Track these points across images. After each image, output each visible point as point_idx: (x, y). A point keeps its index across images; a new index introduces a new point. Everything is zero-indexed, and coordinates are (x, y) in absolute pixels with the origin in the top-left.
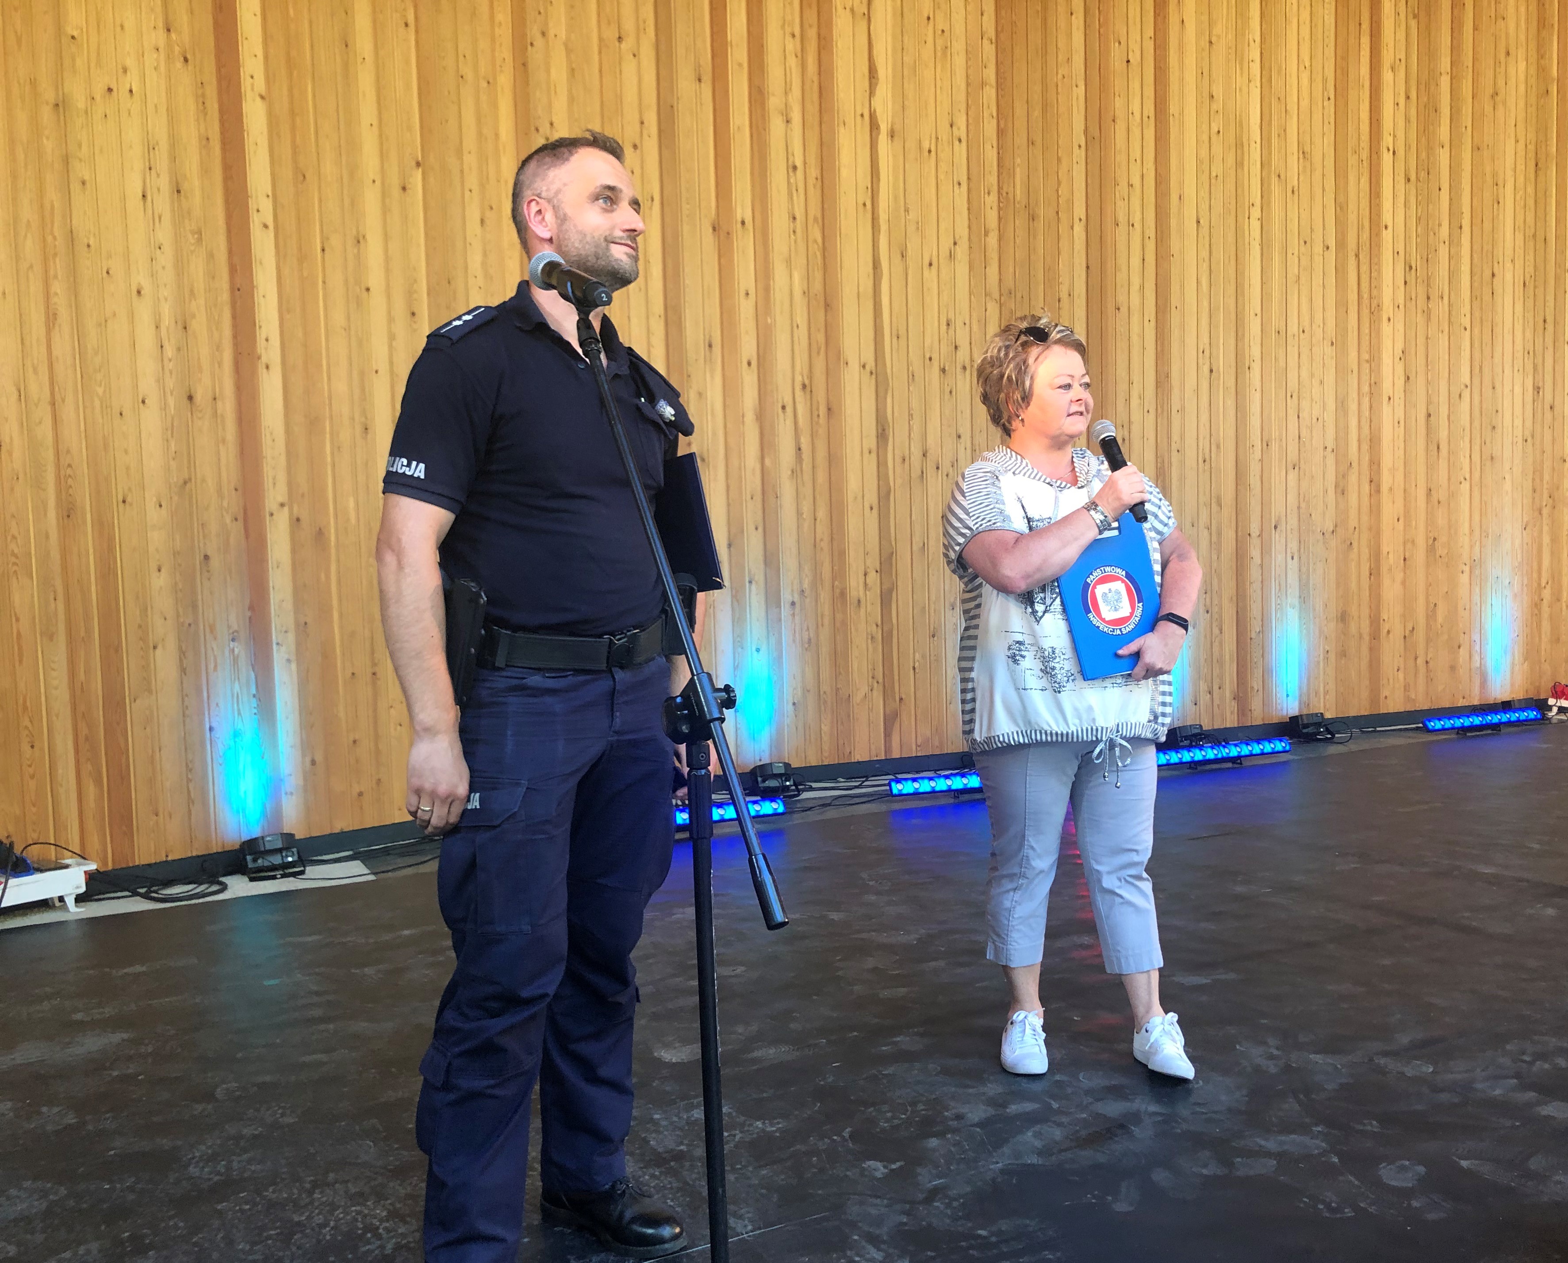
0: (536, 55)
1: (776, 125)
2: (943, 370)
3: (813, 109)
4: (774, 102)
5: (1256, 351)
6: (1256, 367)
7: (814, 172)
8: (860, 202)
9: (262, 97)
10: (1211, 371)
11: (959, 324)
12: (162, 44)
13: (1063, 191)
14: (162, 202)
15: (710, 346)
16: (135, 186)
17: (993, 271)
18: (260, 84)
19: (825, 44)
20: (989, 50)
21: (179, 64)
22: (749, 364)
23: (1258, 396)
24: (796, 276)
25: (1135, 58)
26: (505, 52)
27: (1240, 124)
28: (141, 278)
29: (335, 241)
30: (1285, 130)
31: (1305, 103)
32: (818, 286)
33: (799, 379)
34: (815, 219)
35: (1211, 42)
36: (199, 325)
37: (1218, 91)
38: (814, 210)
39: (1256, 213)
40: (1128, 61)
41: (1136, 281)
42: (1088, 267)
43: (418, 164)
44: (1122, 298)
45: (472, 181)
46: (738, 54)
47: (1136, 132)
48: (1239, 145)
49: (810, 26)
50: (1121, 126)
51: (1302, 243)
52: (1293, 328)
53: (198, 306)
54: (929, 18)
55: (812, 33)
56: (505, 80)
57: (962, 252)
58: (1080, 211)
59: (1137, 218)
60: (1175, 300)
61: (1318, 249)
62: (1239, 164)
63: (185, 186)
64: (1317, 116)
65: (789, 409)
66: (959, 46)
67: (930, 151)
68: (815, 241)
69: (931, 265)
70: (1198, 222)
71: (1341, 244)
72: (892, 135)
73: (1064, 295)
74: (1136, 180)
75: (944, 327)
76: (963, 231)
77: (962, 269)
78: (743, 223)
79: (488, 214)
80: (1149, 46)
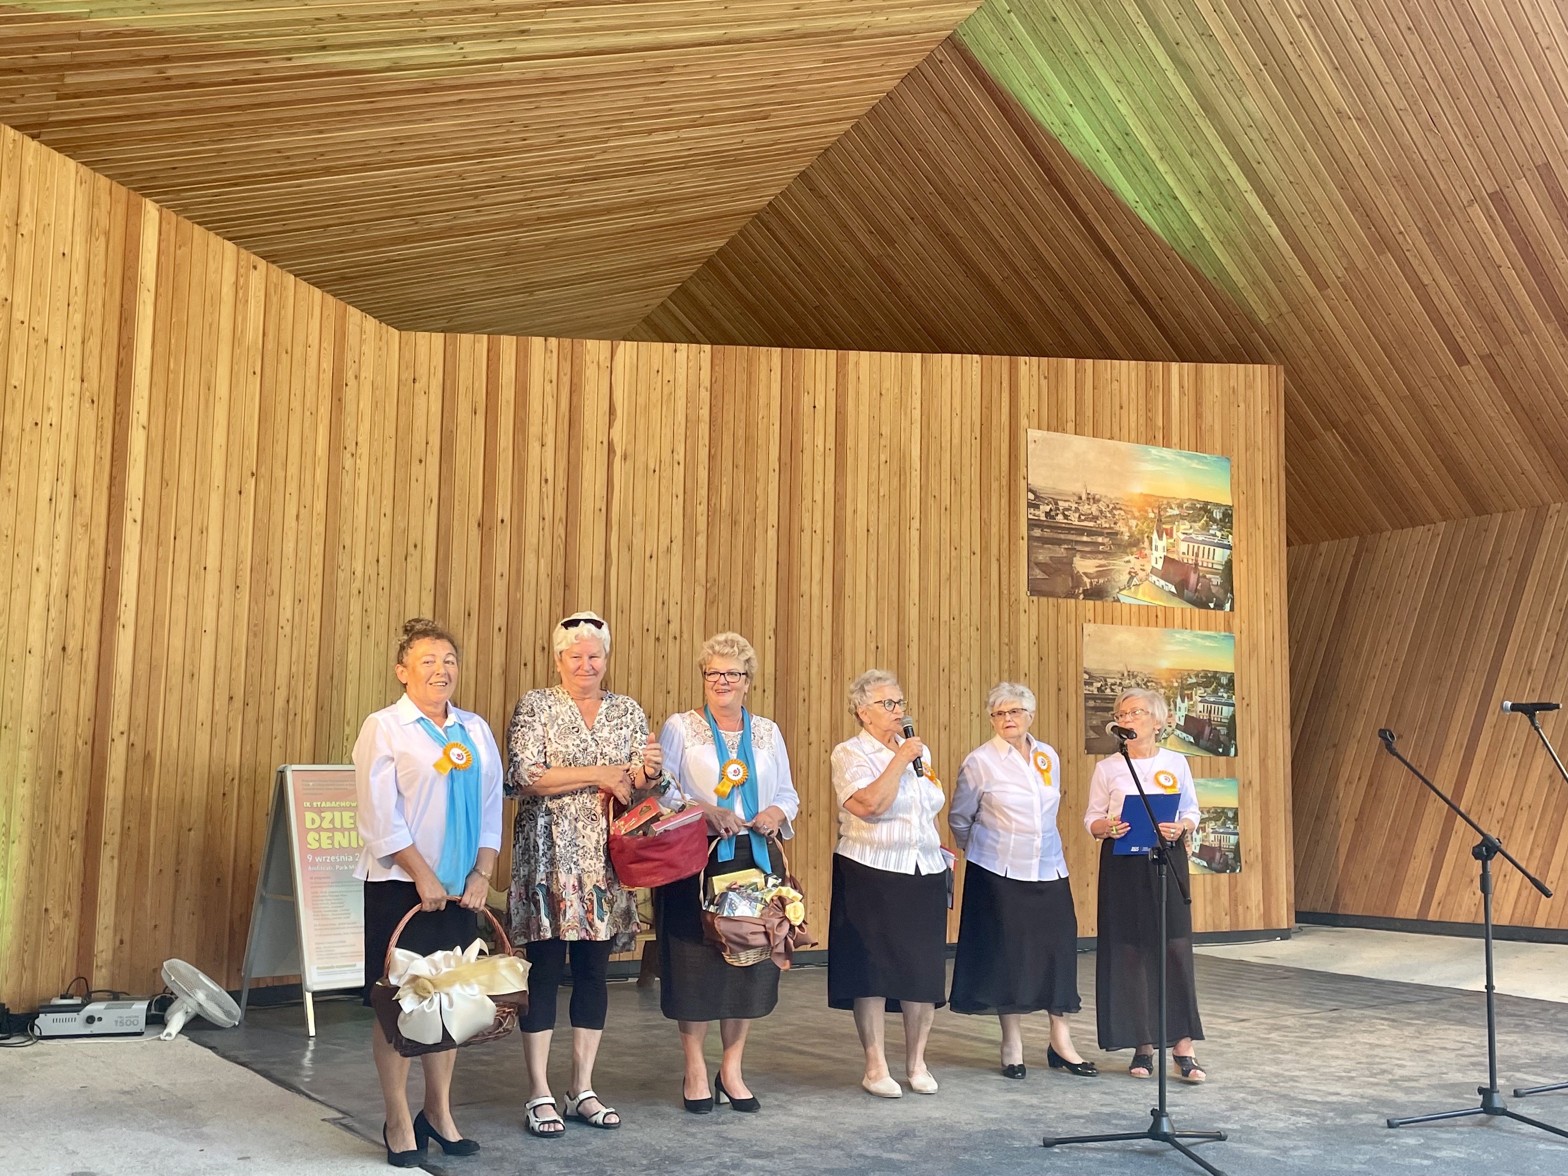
0: (350, 394)
1: (534, 447)
2: (658, 639)
3: (563, 437)
4: (534, 429)
5: (914, 633)
6: (914, 646)
7: (562, 484)
8: (597, 507)
9: (144, 427)
10: (877, 648)
11: (672, 603)
12: (77, 392)
13: (760, 503)
14: (64, 504)
15: (469, 615)
16: (45, 492)
17: (701, 562)
18: (143, 418)
19: (575, 389)
20: (705, 395)
21: (87, 405)
22: (500, 629)
23: (916, 669)
24: (542, 561)
25: (820, 404)
26: (326, 391)
27: (903, 457)
28: (41, 560)
29: (185, 531)
30: (940, 462)
31: (956, 441)
32: (559, 569)
33: (539, 643)
34: (561, 519)
35: (881, 394)
36: (78, 594)
37: (885, 430)
38: (561, 512)
39: (916, 524)
40: (815, 407)
41: (817, 576)
42: (778, 563)
43: (253, 474)
44: (805, 587)
45: (293, 487)
46: (507, 394)
47: (819, 459)
48: (902, 473)
49: (565, 375)
50: (807, 455)
51: (953, 548)
52: (945, 616)
53: (78, 582)
54: (658, 371)
55: (566, 380)
56: (324, 411)
57: (677, 547)
58: (773, 519)
59: (818, 527)
60: (848, 591)
61: (966, 553)
62: (902, 487)
63: (80, 492)
64: (966, 453)
65: (530, 666)
66: (681, 393)
67: (654, 471)
68: (560, 536)
69: (651, 557)
70: (868, 531)
71: (985, 548)
72: (625, 457)
73: (758, 584)
74: (818, 497)
75: (660, 605)
76: (678, 532)
77: (676, 560)
78: (502, 521)
79: (302, 510)
80: (832, 396)
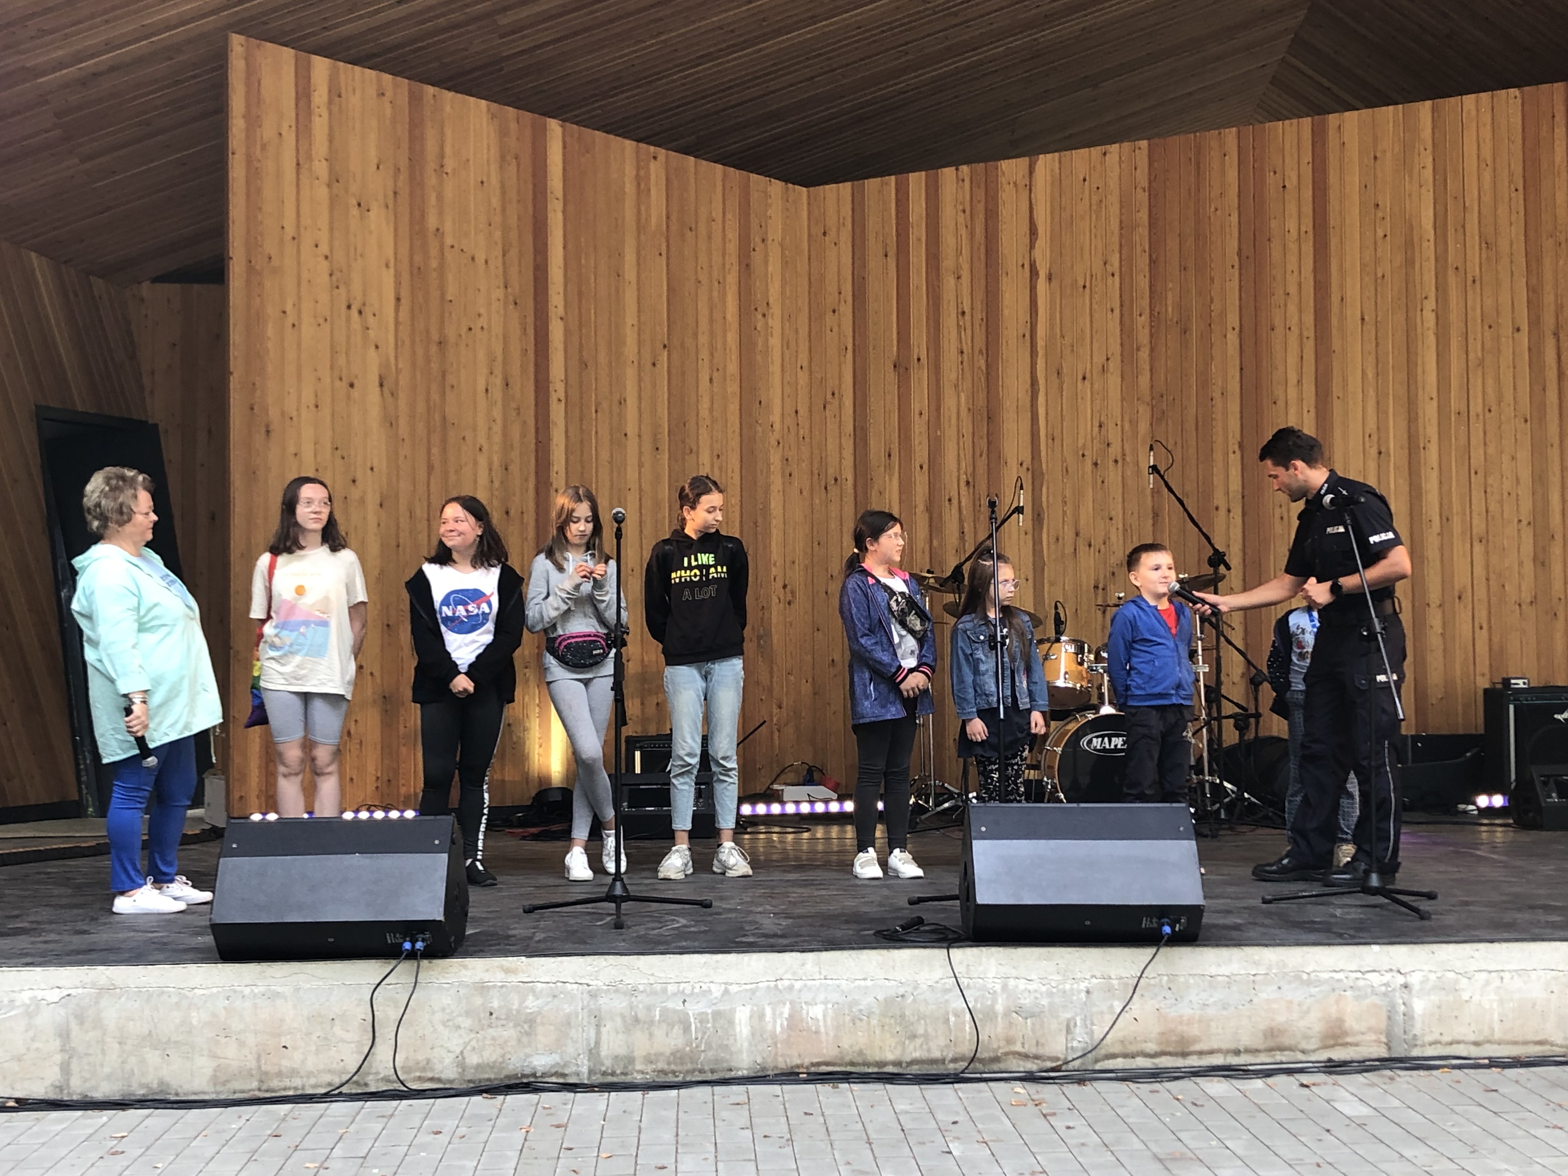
0: (757, 258)
1: (949, 282)
2: (1096, 464)
3: (981, 266)
4: (948, 263)
5: (1432, 431)
6: (1433, 447)
7: (978, 316)
8: (1021, 333)
9: (561, 318)
10: (1380, 453)
11: (1111, 425)
12: (501, 297)
13: (1216, 307)
14: (497, 394)
15: (889, 455)
16: (481, 388)
17: (1144, 380)
18: (561, 311)
19: (992, 215)
20: (1142, 197)
21: (512, 307)
22: (921, 467)
23: (1434, 473)
24: (963, 396)
25: (1292, 183)
26: (733, 258)
27: (1410, 228)
28: (482, 440)
29: (605, 405)
30: (1464, 227)
31: (1487, 198)
32: (981, 401)
33: (963, 478)
34: (981, 351)
35: (1375, 158)
36: (514, 468)
37: (1386, 201)
38: (980, 342)
39: (1431, 304)
40: (1284, 187)
41: (1293, 378)
42: (1241, 369)
43: (665, 346)
44: (1279, 392)
45: (704, 354)
46: (918, 232)
47: (1293, 247)
48: (1409, 246)
49: (979, 202)
50: (1276, 245)
51: (1486, 328)
52: (1477, 407)
53: (515, 455)
54: (1085, 180)
55: (981, 207)
56: (732, 279)
57: (1114, 366)
58: (1233, 321)
59: (1293, 322)
60: (1336, 391)
61: (1507, 330)
62: (1409, 262)
63: (511, 381)
64: (1502, 210)
65: (955, 502)
66: (1114, 200)
67: (1084, 287)
68: (980, 368)
69: (1084, 378)
70: (1363, 319)
71: (1535, 323)
72: (1050, 278)
73: (1217, 395)
74: (1293, 289)
75: (1096, 429)
76: (1115, 348)
77: (1114, 380)
78: (919, 360)
79: (715, 374)
80: (1307, 171)
